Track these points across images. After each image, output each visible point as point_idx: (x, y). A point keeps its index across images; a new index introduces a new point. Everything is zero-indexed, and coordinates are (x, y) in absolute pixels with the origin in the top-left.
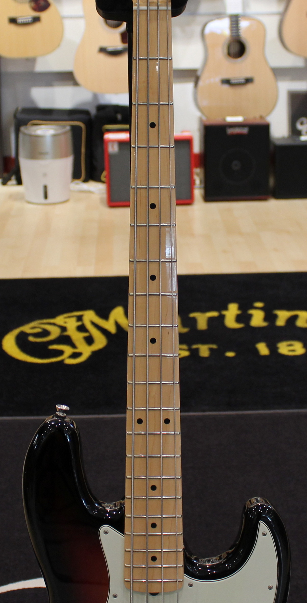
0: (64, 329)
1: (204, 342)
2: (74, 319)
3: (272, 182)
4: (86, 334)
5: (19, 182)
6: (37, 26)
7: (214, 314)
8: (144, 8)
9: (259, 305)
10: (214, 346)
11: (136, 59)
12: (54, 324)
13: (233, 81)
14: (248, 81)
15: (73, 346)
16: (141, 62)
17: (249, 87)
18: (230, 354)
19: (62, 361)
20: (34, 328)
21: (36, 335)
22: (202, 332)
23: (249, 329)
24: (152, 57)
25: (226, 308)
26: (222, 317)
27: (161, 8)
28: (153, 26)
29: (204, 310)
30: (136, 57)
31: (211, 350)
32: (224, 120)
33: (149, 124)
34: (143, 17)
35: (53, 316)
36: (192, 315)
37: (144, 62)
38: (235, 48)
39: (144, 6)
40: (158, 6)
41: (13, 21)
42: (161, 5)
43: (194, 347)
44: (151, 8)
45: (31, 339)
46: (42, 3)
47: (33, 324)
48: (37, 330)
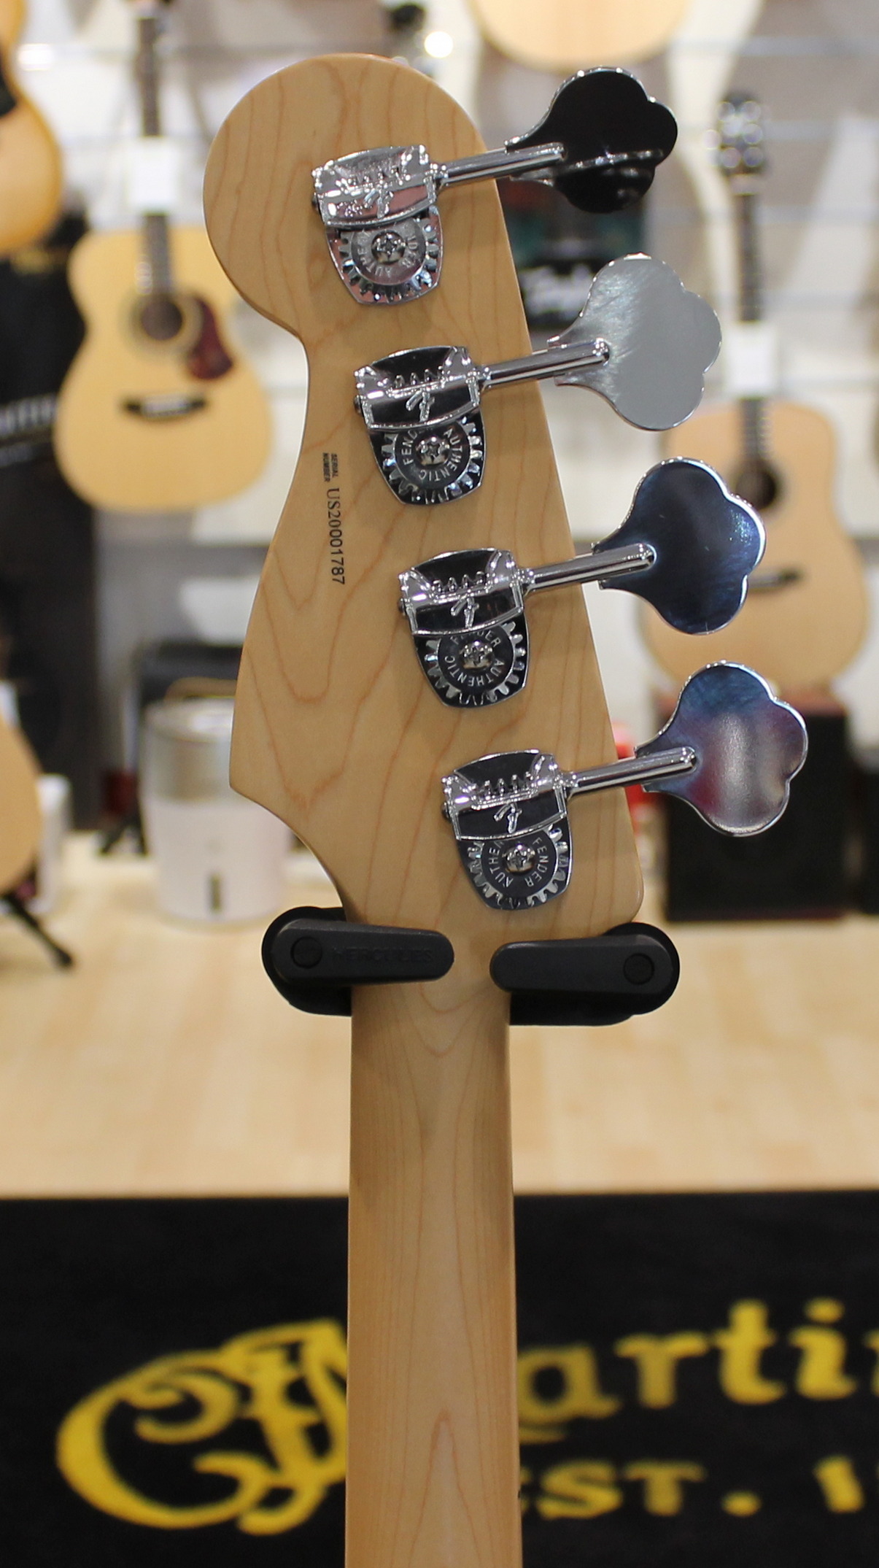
0: (244, 1392)
1: (663, 1454)
2: (275, 1359)
3: (854, 857)
4: (311, 1417)
5: (142, 848)
6: (198, 427)
7: (693, 1344)
9: (825, 1310)
10: (692, 1472)
12: (215, 1374)
14: (788, 578)
17: (791, 595)
18: (742, 1504)
19: (233, 1523)
20: (157, 1386)
21: (167, 1415)
22: (657, 1413)
25: (726, 1324)
26: (712, 1360)
29: (662, 1328)
31: (686, 1487)
35: (214, 1339)
36: (629, 1347)
38: (755, 487)
41: (134, 408)
43: (637, 1471)
45: (148, 1430)
46: (212, 358)
47: (157, 1371)
48: (166, 1398)
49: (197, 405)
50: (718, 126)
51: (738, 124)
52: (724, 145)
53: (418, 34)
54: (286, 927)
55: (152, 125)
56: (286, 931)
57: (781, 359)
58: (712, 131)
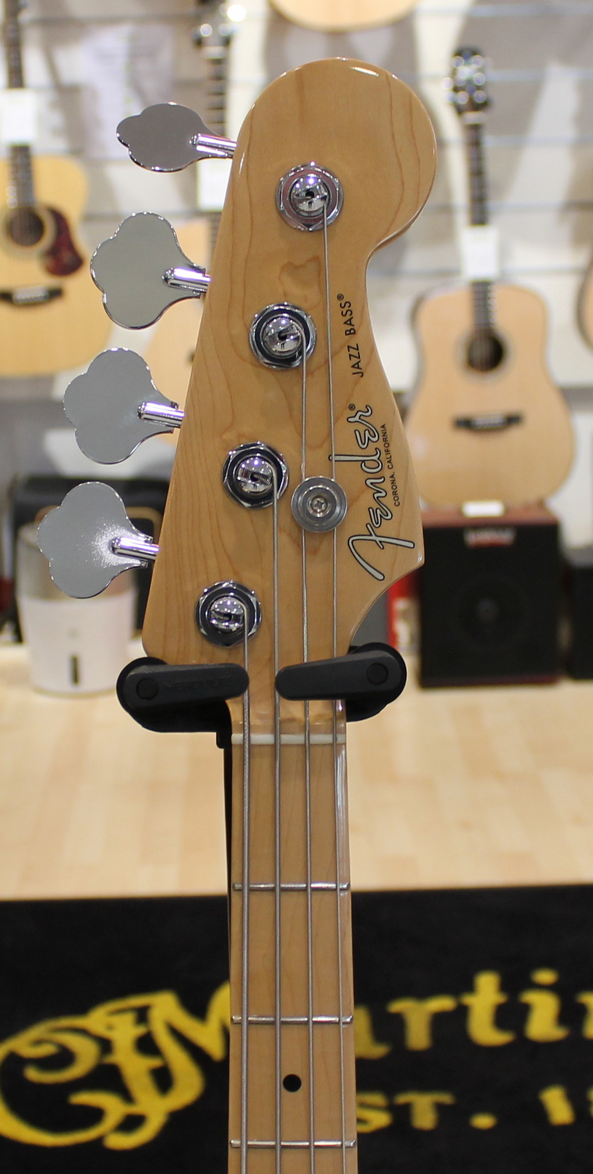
0: (105, 1045)
1: (424, 1087)
2: (128, 1019)
4: (155, 1062)
5: (19, 637)
6: (57, 308)
7: (443, 1003)
8: (263, 738)
9: (545, 976)
10: (446, 1098)
11: (241, 890)
12: (84, 1032)
13: (480, 421)
14: (512, 420)
15: (127, 1096)
16: (255, 897)
17: (514, 434)
18: (483, 1121)
19: (98, 1142)
20: (38, 1042)
21: (44, 1063)
22: (418, 1055)
23: (523, 1044)
24: (289, 883)
25: (470, 987)
26: (462, 1013)
27: (316, 738)
28: (292, 790)
29: (422, 994)
30: (242, 883)
31: (440, 1108)
32: (460, 512)
33: (282, 1080)
34: (263, 765)
35: (83, 1009)
36: (397, 1006)
37: (267, 898)
38: (483, 351)
39: (264, 733)
40: (307, 734)
41: (6, 297)
42: (318, 731)
43: (402, 1099)
44: (286, 738)
45: (33, 1074)
46: (66, 257)
47: (38, 1031)
48: (46, 1050)
49: (55, 294)
50: (454, 73)
51: (466, 72)
52: (456, 89)
53: (222, 6)
54: (132, 673)
55: (16, 79)
56: (132, 675)
57: (503, 252)
58: (449, 78)
